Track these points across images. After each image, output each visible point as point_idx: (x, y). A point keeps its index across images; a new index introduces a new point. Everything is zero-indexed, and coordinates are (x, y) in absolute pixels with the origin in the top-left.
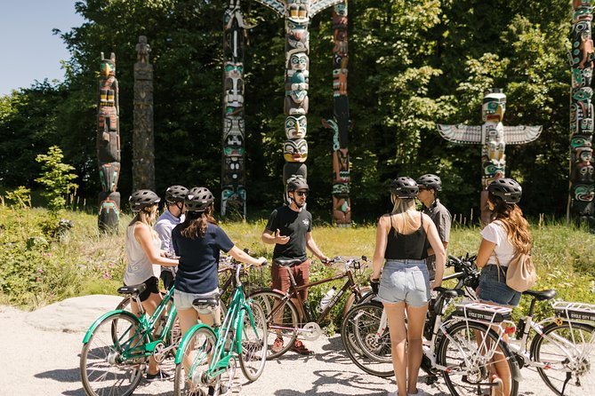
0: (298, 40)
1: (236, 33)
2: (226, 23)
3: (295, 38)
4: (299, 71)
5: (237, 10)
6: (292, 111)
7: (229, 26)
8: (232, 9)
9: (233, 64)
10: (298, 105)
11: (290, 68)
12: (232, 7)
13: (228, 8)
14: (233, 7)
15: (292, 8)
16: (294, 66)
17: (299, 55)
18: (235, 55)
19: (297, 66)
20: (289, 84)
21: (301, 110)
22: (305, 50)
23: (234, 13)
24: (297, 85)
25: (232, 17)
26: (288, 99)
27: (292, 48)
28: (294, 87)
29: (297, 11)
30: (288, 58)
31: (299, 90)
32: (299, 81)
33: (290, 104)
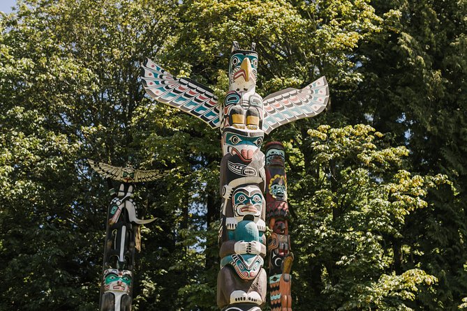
0: (248, 162)
1: (124, 228)
2: (112, 216)
3: (241, 159)
4: (250, 218)
5: (128, 198)
6: (236, 295)
7: (115, 219)
8: (121, 198)
9: (117, 272)
10: (246, 285)
11: (231, 213)
12: (121, 194)
13: (115, 196)
14: (123, 194)
15: (233, 112)
16: (238, 208)
17: (250, 189)
18: (122, 259)
19: (246, 209)
20: (229, 242)
21: (253, 295)
22: (259, 181)
23: (124, 201)
24: (245, 244)
25: (121, 207)
26: (228, 273)
27: (235, 176)
28: (240, 247)
29: (243, 117)
30: (227, 196)
31: (249, 254)
32: (249, 237)
33: (230, 283)
